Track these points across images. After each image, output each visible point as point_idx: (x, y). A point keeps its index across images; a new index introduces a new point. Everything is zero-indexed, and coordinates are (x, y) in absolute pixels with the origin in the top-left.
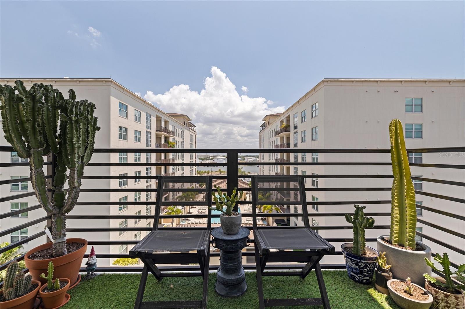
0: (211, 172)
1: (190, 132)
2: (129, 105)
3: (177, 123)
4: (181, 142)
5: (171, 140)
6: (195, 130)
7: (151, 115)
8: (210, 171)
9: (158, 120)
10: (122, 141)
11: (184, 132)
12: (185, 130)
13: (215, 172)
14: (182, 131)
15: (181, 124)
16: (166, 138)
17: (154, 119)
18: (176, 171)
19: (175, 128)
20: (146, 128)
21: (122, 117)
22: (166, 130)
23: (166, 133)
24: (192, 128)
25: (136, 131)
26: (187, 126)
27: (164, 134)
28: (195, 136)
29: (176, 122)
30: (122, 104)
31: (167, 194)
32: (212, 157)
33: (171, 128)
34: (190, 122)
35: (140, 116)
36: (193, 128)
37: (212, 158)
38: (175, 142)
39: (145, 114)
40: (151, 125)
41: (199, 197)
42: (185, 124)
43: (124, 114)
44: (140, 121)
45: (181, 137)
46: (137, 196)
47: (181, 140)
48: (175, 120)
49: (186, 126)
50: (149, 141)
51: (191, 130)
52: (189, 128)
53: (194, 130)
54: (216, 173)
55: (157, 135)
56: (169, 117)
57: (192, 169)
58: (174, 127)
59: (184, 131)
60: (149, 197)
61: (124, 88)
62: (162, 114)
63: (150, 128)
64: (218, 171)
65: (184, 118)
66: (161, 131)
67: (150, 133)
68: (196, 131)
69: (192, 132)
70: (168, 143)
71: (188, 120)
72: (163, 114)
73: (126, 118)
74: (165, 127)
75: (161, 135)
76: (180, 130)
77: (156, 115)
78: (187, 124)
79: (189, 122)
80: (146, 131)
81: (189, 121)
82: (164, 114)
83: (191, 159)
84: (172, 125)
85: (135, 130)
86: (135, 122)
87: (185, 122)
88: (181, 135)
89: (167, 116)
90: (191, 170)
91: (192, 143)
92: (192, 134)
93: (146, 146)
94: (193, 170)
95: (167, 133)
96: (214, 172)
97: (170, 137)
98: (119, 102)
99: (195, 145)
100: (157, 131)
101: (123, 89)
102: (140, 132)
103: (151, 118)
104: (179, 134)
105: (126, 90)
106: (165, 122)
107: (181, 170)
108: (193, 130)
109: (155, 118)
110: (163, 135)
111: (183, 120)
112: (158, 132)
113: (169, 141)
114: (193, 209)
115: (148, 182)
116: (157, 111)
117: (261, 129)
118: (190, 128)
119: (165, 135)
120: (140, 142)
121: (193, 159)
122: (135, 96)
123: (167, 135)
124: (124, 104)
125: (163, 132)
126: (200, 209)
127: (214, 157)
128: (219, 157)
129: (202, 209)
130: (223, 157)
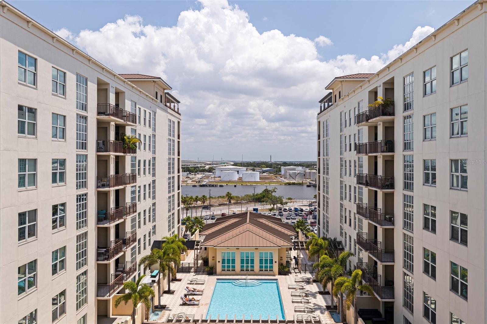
0: (210, 197)
1: (168, 115)
2: (40, 57)
3: (142, 95)
4: (150, 137)
5: (128, 132)
6: (178, 109)
7: (86, 80)
8: (208, 197)
9: (102, 89)
10: (25, 137)
11: (156, 114)
12: (159, 112)
13: (218, 197)
14: (151, 112)
15: (149, 97)
16: (120, 129)
17: (93, 88)
18: (139, 200)
19: (137, 106)
20: (77, 108)
21: (25, 83)
22: (118, 111)
23: (120, 118)
24: (172, 104)
25: (55, 116)
26: (161, 102)
27: (114, 121)
28: (179, 122)
29: (139, 93)
30: (26, 55)
31: (121, 251)
32: (210, 164)
33: (128, 107)
34: (168, 94)
35: (65, 82)
36: (174, 106)
37: (209, 168)
38: (137, 137)
39: (75, 77)
40: (86, 101)
41: (187, 256)
42: (157, 98)
43: (30, 77)
44: (64, 93)
45: (150, 126)
46: (60, 262)
47: (148, 132)
48: (138, 90)
49: (159, 101)
50: (83, 137)
51: (169, 110)
52: (166, 105)
53: (176, 110)
54: (220, 199)
55: (99, 122)
56: (124, 82)
57: (171, 194)
58: (136, 103)
59: (155, 113)
60: (83, 260)
61: (30, 20)
62: (108, 75)
63: (84, 107)
64: (223, 197)
65: (156, 85)
66: (108, 115)
67: (86, 118)
68: (179, 112)
69: (172, 115)
70: (123, 140)
71: (164, 89)
72: (112, 78)
73: (35, 87)
74: (117, 105)
75: (108, 123)
76: (148, 111)
77: (98, 78)
78: (161, 96)
79: (166, 93)
80: (77, 114)
81: (166, 91)
82: (115, 76)
83: (169, 173)
84: (132, 101)
85: (53, 113)
86: (53, 94)
87: (157, 93)
88: (150, 121)
89: (121, 80)
90: (170, 197)
91: (172, 138)
92: (173, 119)
93: (77, 148)
94: (173, 196)
95: (122, 117)
96: (215, 198)
97: (127, 127)
98: (19, 51)
99: (179, 142)
100: (99, 113)
101: (28, 22)
102: (65, 117)
103: (86, 85)
104: (145, 119)
105: (33, 25)
106: (116, 93)
107: (149, 197)
108: (174, 111)
109: (96, 86)
110: (113, 124)
111: (153, 89)
112: (103, 117)
113: (125, 135)
114: (176, 282)
115: (80, 228)
116: (101, 71)
117: (321, 107)
118: (168, 104)
119: (117, 123)
120: (64, 140)
121: (173, 173)
122: (53, 38)
123: (121, 121)
124: (29, 56)
125: (112, 115)
126: (190, 284)
127: (214, 165)
128: (225, 166)
129: (196, 284)
130: (233, 165)
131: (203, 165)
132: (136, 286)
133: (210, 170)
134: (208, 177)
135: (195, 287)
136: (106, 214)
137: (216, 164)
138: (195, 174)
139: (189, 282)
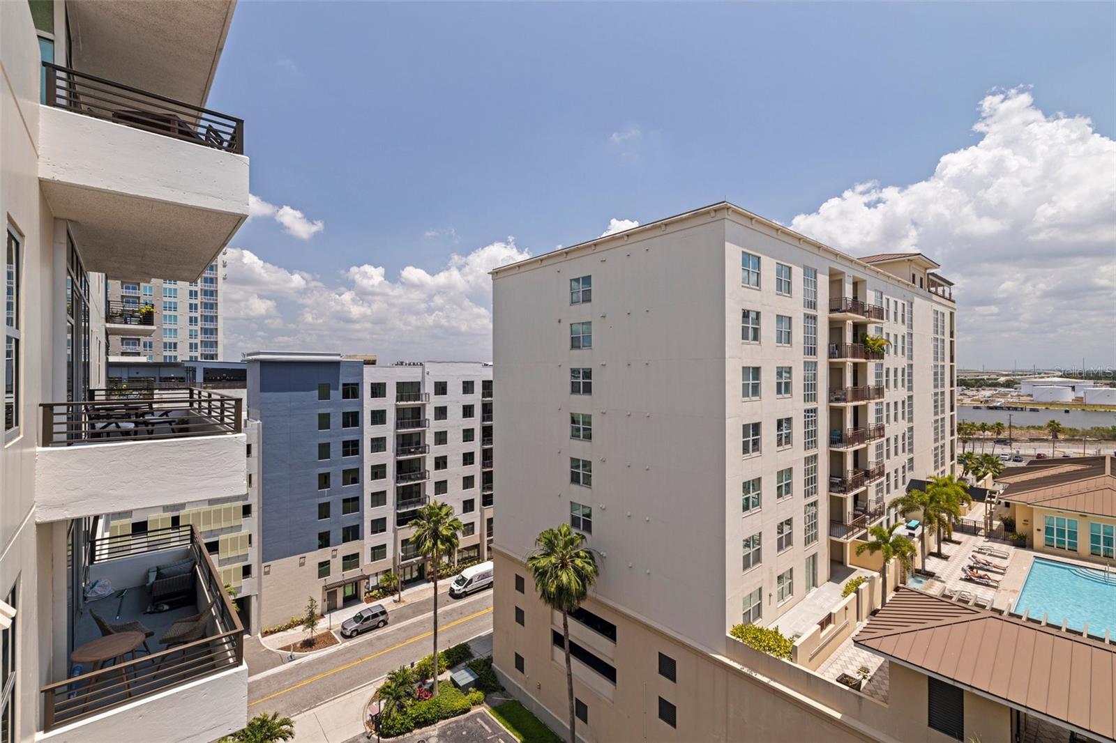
0: (1010, 427)
1: (933, 304)
2: (764, 254)
3: (890, 281)
4: (903, 337)
5: (871, 331)
6: (950, 294)
7: (816, 272)
8: (1006, 425)
9: (836, 281)
10: (749, 344)
11: (914, 305)
12: (917, 300)
13: (1028, 427)
14: (906, 303)
15: (903, 283)
16: (859, 329)
17: (823, 281)
18: (888, 421)
19: (884, 297)
20: (805, 307)
21: (748, 286)
22: (857, 306)
23: (860, 315)
24: (940, 290)
25: (780, 318)
26: (921, 287)
27: (851, 318)
28: (952, 314)
29: (886, 279)
30: (749, 254)
31: (862, 484)
32: (1007, 375)
33: (871, 299)
34: (933, 274)
35: (790, 278)
36: (944, 291)
37: (1007, 381)
38: (884, 337)
39: (802, 270)
40: (816, 298)
41: (970, 509)
42: (914, 282)
43: (753, 278)
44: (789, 291)
45: (903, 322)
46: (785, 484)
47: (902, 330)
48: (885, 275)
49: (918, 286)
50: (811, 341)
51: (935, 297)
52: (929, 291)
53: (947, 295)
54: (1032, 431)
55: (832, 323)
56: (865, 267)
57: (939, 417)
58: (882, 294)
59: (912, 304)
60: (812, 488)
61: (754, 216)
62: (844, 262)
63: (812, 305)
64: (1040, 428)
65: (913, 265)
66: (844, 311)
67: (815, 318)
68: (952, 298)
69: (939, 303)
70: (865, 342)
71: (926, 269)
72: (848, 264)
73: (758, 288)
74: (855, 298)
75: (844, 322)
76: (900, 302)
77: (830, 269)
78: (921, 279)
79: (928, 274)
80: (805, 314)
81: (928, 271)
82: (852, 261)
83: (936, 386)
84: (876, 290)
85: (777, 315)
86: (777, 294)
87: (914, 276)
88: (903, 315)
89: (861, 265)
90: (936, 421)
91: (939, 337)
92: (940, 309)
93: (805, 354)
94: (943, 419)
95: (863, 313)
96: (1021, 428)
97: (869, 325)
98: (743, 252)
99: (951, 342)
100: (832, 311)
101: (752, 219)
102: (790, 318)
103: (815, 278)
104: (896, 313)
105: (757, 221)
106: (853, 283)
107: (903, 418)
108: (943, 297)
109: (828, 278)
110: (850, 322)
111: (907, 270)
112: (837, 315)
113: (867, 336)
114: (952, 545)
115: (808, 449)
116: (832, 257)
118: (933, 289)
119: (855, 321)
120: (789, 345)
121: (943, 386)
122: (777, 230)
123: (861, 318)
124: (752, 255)
125: (850, 311)
126: (979, 552)
127: (1017, 377)
128: (1043, 377)
129: (990, 555)
130: (1061, 377)
131: (992, 377)
132: (887, 535)
133: (1008, 384)
134: (1004, 395)
135: (989, 559)
136: (841, 435)
137: (1021, 375)
138: (978, 390)
139: (977, 550)
